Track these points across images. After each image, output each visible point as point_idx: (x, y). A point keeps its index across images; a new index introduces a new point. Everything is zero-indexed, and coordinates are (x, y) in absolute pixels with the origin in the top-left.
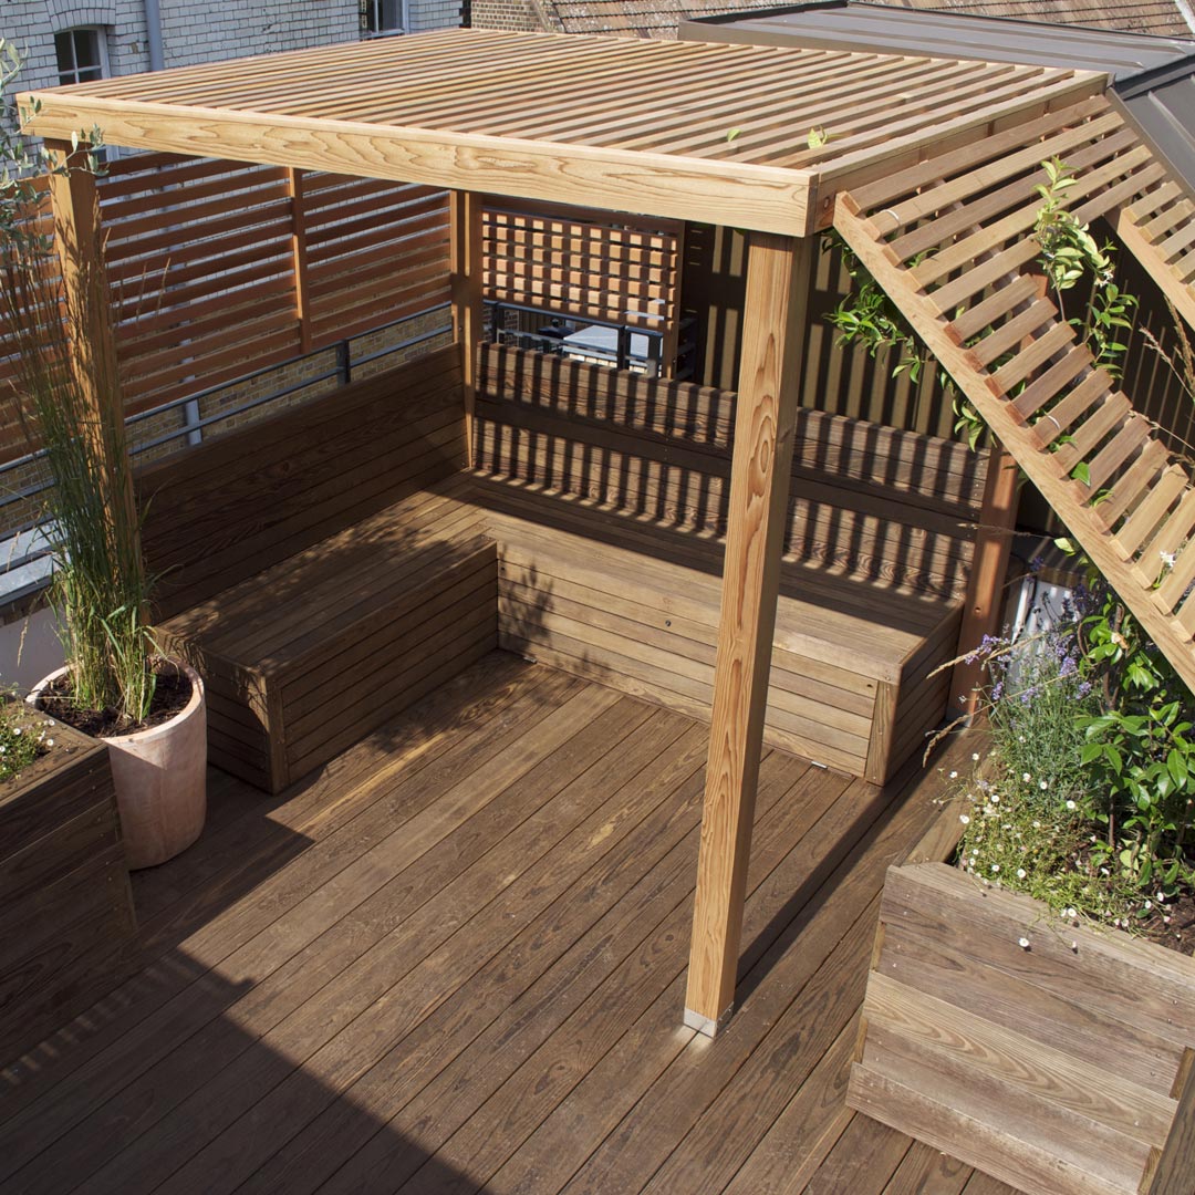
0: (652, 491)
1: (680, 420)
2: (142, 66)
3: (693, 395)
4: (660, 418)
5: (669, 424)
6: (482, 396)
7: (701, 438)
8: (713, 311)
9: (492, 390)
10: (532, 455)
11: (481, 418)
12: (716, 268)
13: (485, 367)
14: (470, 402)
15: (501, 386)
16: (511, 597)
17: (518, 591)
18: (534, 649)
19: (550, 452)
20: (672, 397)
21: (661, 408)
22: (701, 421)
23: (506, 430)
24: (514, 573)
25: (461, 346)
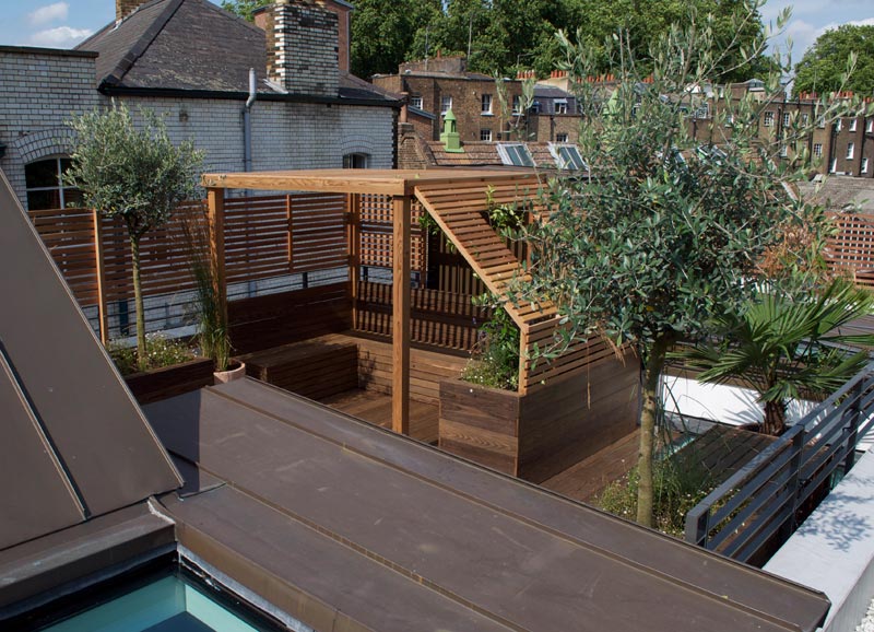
0: (417, 330)
1: (426, 302)
2: (242, 169)
3: (437, 294)
4: (419, 302)
5: (422, 304)
6: (359, 301)
7: (433, 308)
8: (441, 267)
9: (362, 298)
10: (376, 322)
11: (358, 310)
12: (441, 251)
13: (360, 290)
14: (354, 303)
15: (366, 297)
16: (362, 366)
17: (363, 362)
18: (370, 385)
19: (382, 319)
20: (423, 294)
21: (419, 299)
22: (432, 302)
23: (367, 313)
24: (362, 355)
25: (351, 282)
